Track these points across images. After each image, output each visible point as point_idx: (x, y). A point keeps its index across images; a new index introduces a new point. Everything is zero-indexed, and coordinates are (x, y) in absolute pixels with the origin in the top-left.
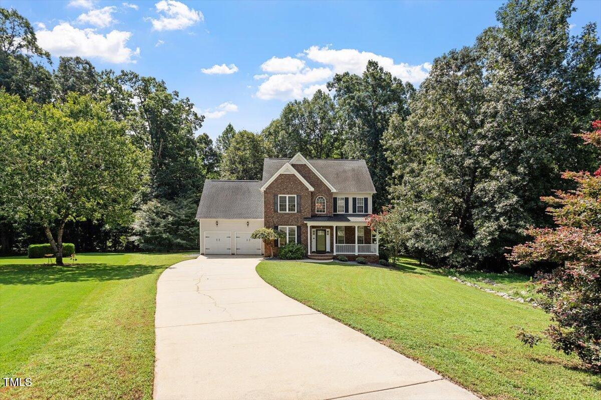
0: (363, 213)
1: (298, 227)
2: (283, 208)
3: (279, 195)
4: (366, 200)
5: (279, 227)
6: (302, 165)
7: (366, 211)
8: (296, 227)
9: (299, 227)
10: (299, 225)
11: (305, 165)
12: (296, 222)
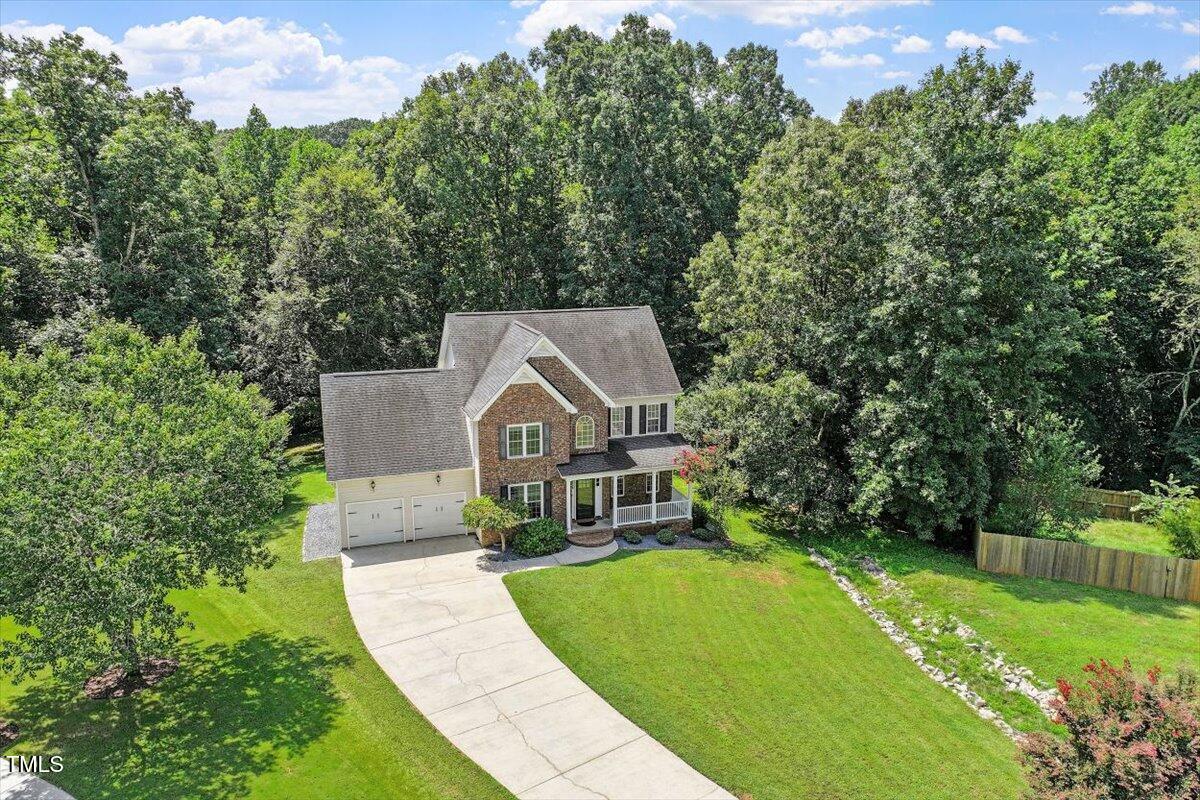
0: (659, 433)
1: (546, 483)
2: (516, 448)
3: (509, 426)
4: (664, 407)
5: (509, 486)
6: (548, 359)
7: (664, 428)
8: (542, 483)
9: (548, 484)
10: (548, 478)
11: (556, 357)
12: (542, 473)
